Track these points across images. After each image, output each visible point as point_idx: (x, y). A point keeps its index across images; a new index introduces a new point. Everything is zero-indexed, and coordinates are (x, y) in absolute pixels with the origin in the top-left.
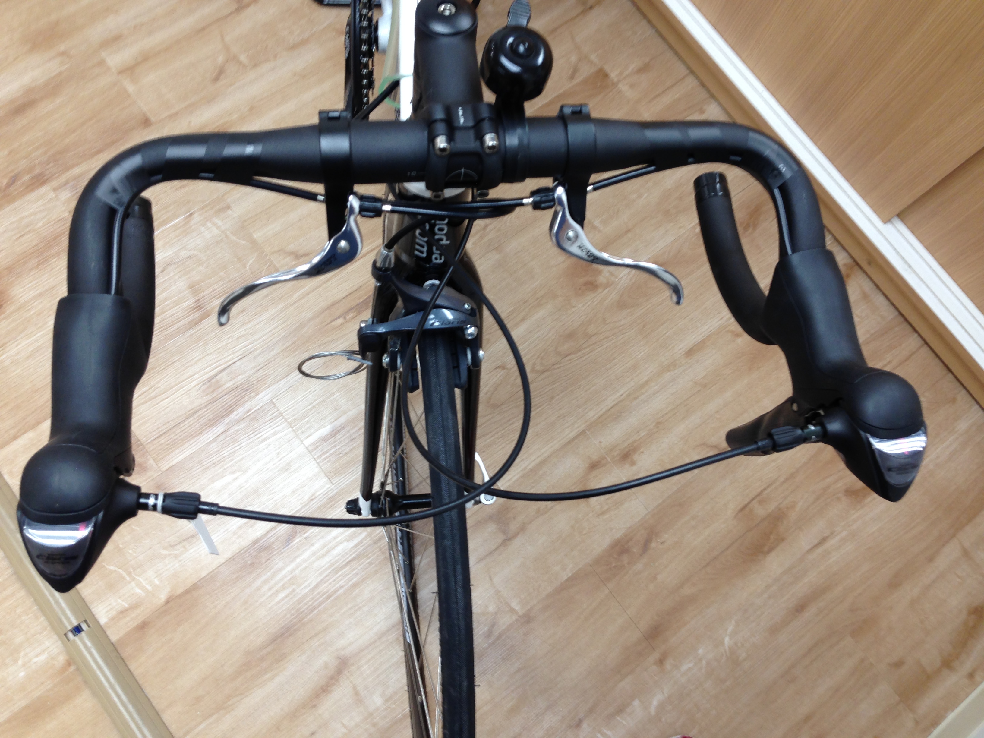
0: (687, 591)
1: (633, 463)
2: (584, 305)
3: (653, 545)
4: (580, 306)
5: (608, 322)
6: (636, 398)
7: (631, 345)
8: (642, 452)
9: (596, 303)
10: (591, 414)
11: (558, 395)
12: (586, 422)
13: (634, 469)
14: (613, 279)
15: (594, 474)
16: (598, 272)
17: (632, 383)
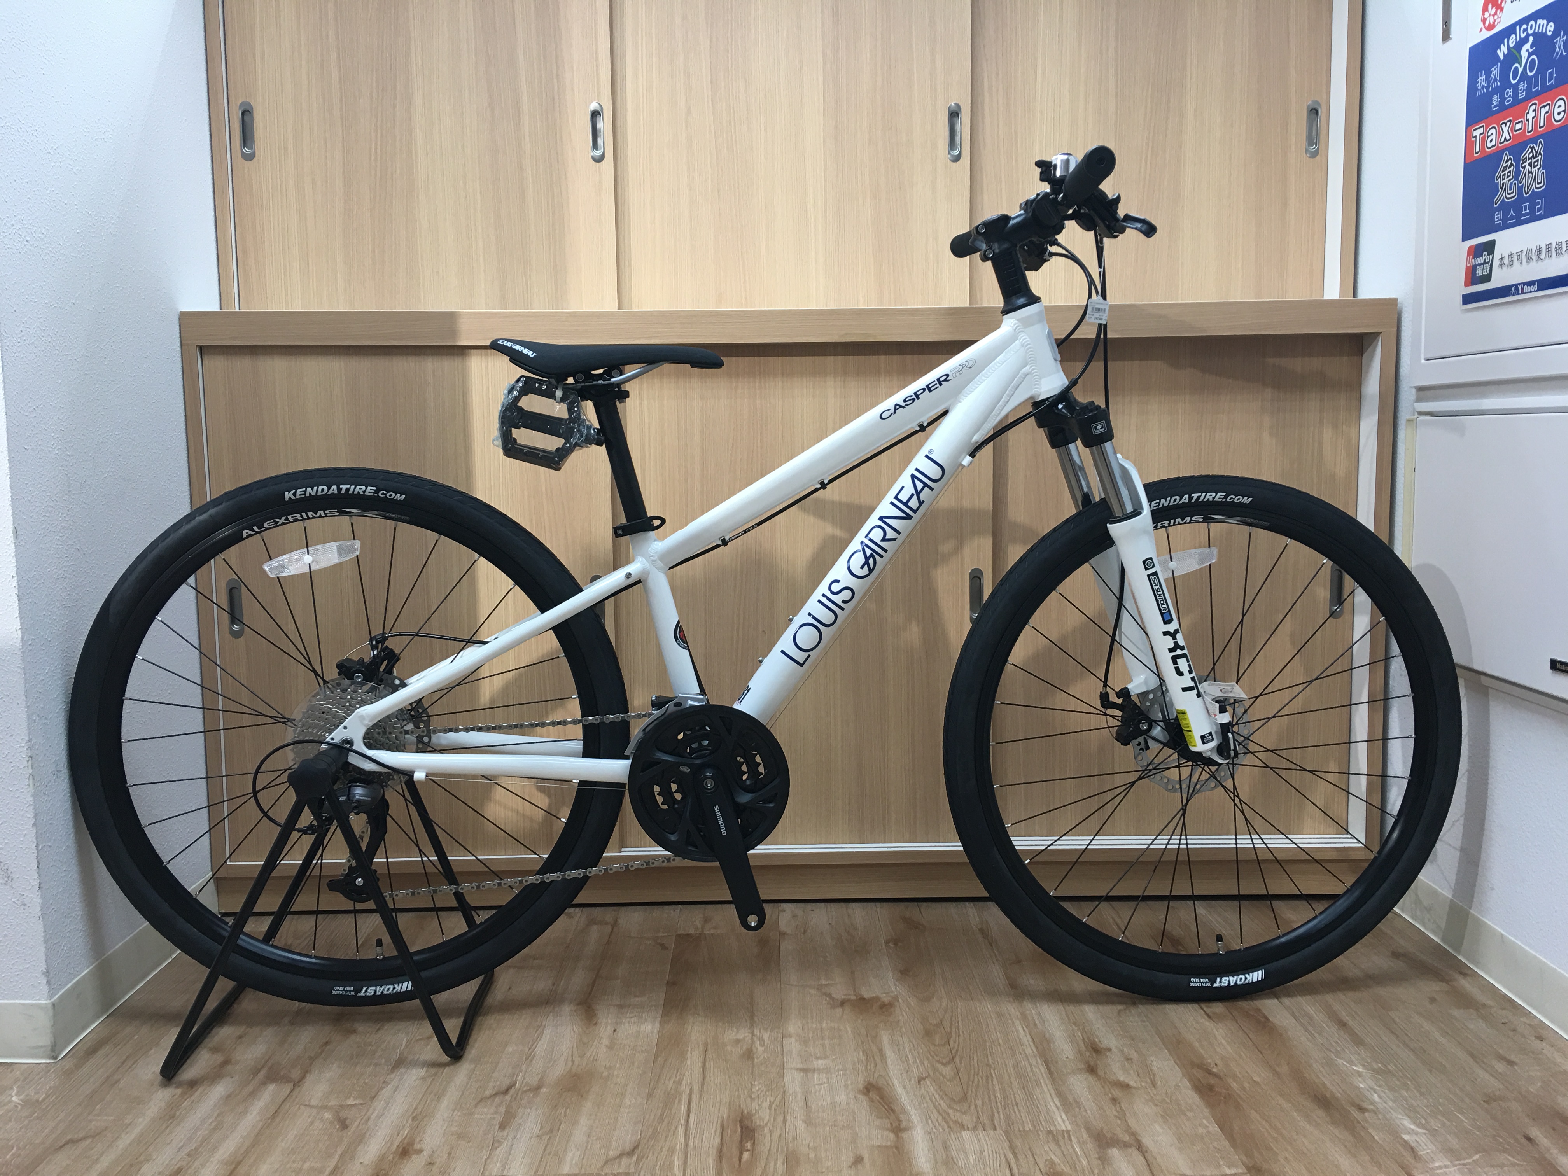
0: (1284, 1069)
1: (1110, 1050)
2: (903, 1016)
3: (1215, 1070)
4: (901, 1018)
5: (935, 1011)
6: (1035, 1025)
7: (973, 1009)
8: (1100, 1041)
9: (907, 1010)
10: (1028, 1051)
11: (988, 1061)
12: (1035, 1056)
13: (1114, 1050)
14: (892, 994)
15: (1101, 1073)
16: (876, 999)
17: (1017, 1022)
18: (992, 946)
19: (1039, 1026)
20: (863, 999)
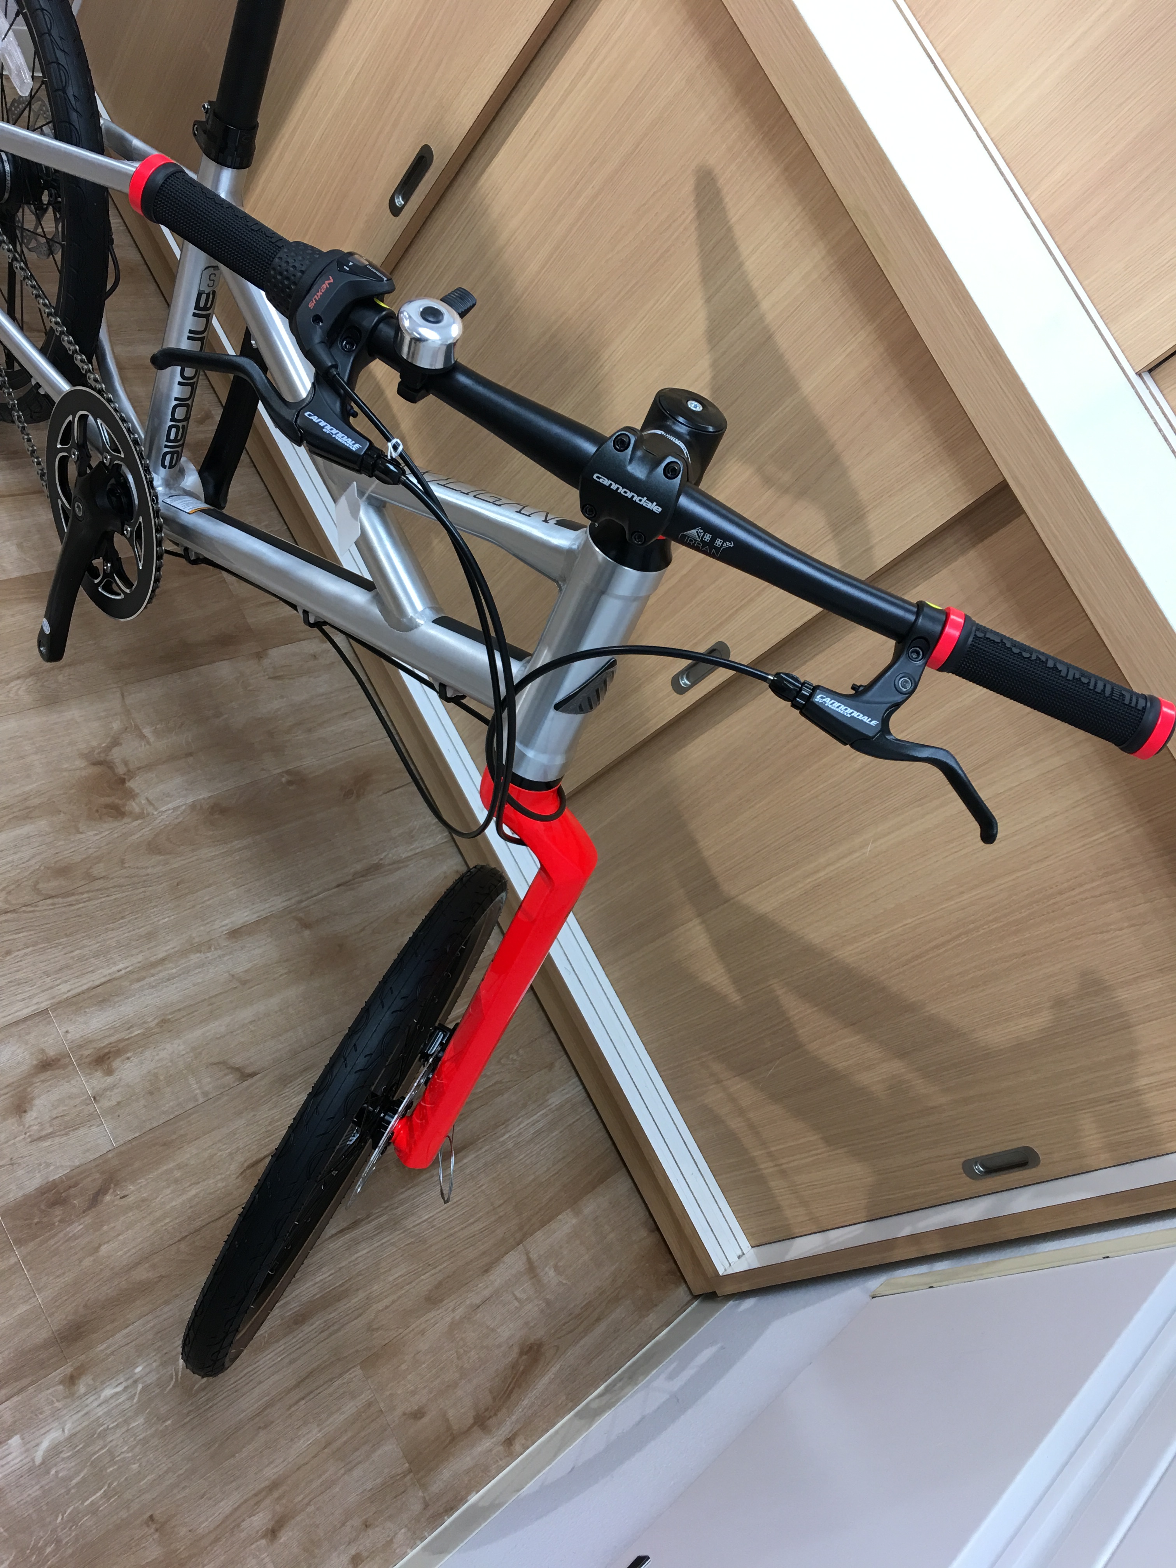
0: (142, 1274)
1: (109, 1073)
2: (99, 834)
3: (108, 1198)
4: (91, 833)
5: (127, 865)
6: (138, 980)
7: (153, 904)
8: (128, 1058)
9: (116, 835)
10: (65, 988)
11: (19, 950)
12: (53, 998)
13: (109, 1080)
14: (150, 809)
15: (43, 1076)
16: (131, 795)
17: (140, 958)
18: (338, 886)
19: (137, 986)
20: (123, 781)
